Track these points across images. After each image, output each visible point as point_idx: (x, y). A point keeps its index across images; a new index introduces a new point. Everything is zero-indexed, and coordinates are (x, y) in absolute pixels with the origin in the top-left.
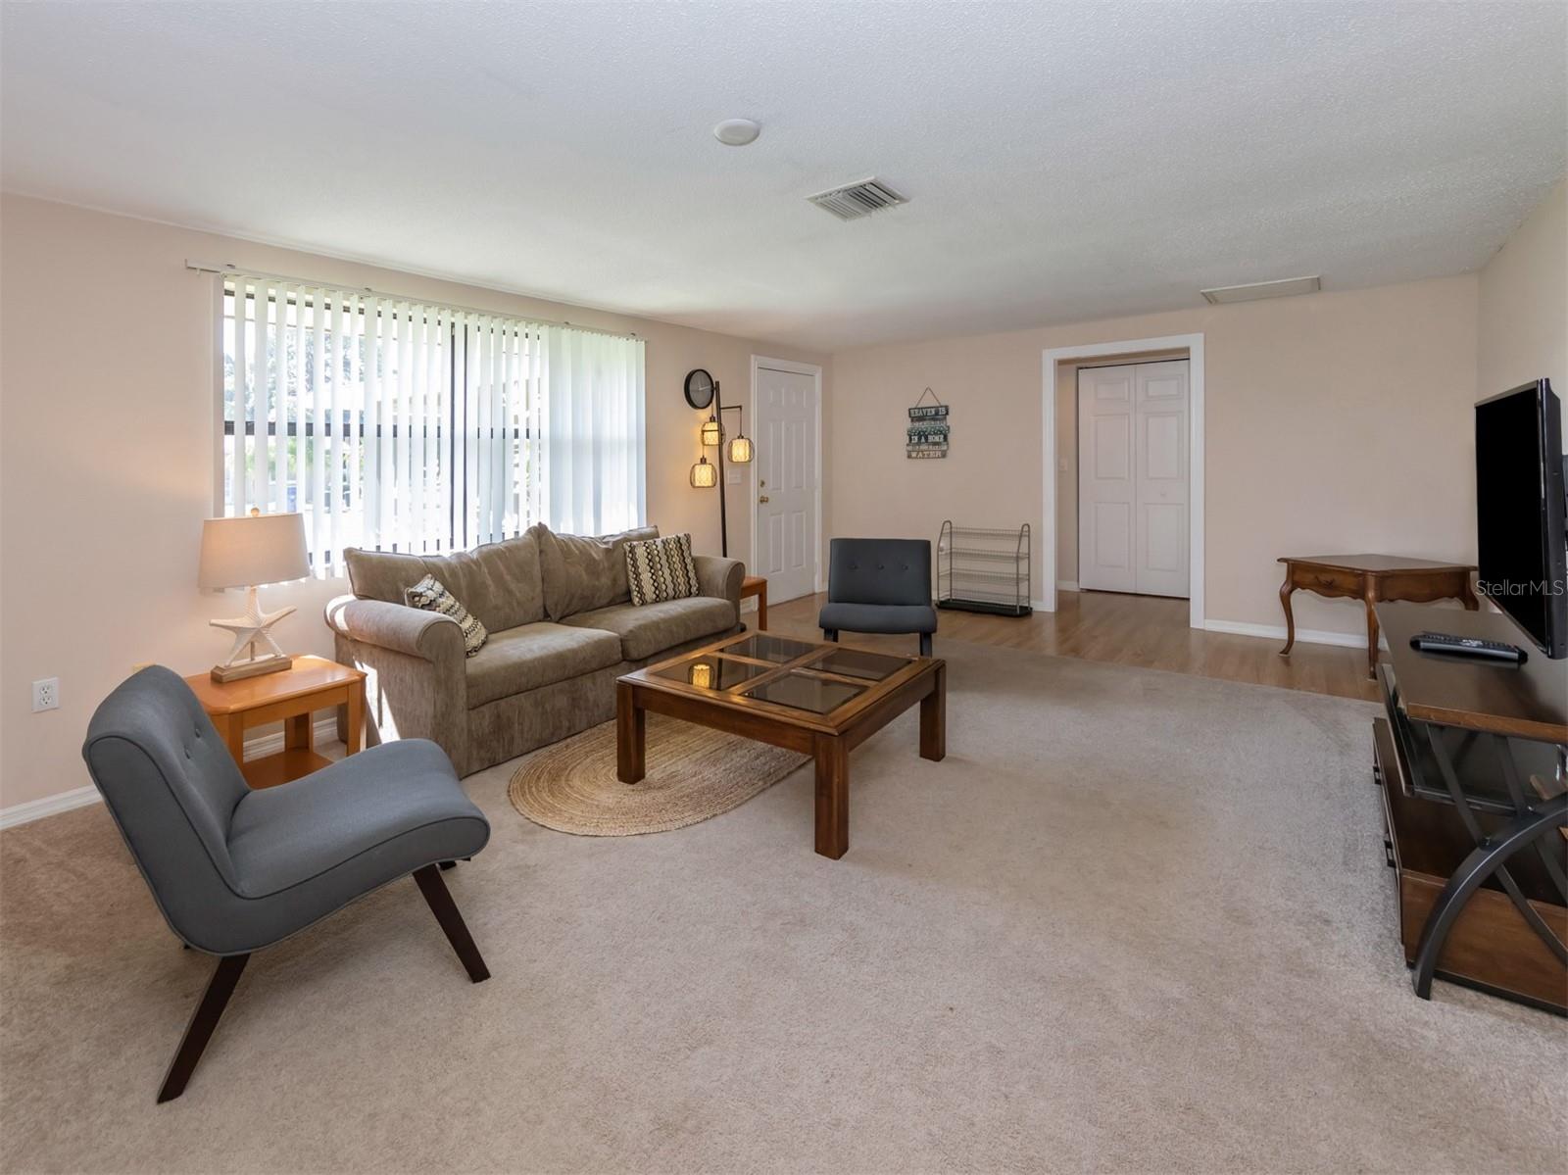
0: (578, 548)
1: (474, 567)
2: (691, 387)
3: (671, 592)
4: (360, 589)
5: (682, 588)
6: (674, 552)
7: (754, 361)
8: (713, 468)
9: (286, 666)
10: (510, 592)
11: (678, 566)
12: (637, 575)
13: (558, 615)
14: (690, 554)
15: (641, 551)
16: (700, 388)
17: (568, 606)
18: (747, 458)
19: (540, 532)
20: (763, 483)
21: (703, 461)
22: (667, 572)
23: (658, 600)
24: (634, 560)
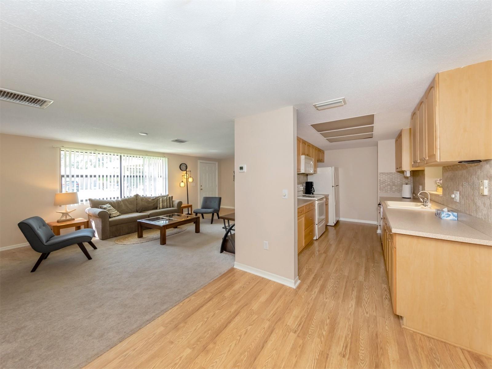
0: (145, 199)
1: (120, 202)
2: (181, 166)
3: (166, 207)
4: (92, 206)
5: (169, 206)
6: (168, 200)
7: (199, 161)
8: (185, 183)
9: (74, 219)
10: (128, 207)
11: (168, 202)
12: (159, 204)
13: (140, 211)
14: (172, 200)
15: (161, 199)
16: (183, 167)
17: (142, 210)
18: (192, 181)
19: (137, 196)
20: (201, 186)
21: (182, 182)
22: (166, 203)
23: (163, 208)
24: (159, 201)
